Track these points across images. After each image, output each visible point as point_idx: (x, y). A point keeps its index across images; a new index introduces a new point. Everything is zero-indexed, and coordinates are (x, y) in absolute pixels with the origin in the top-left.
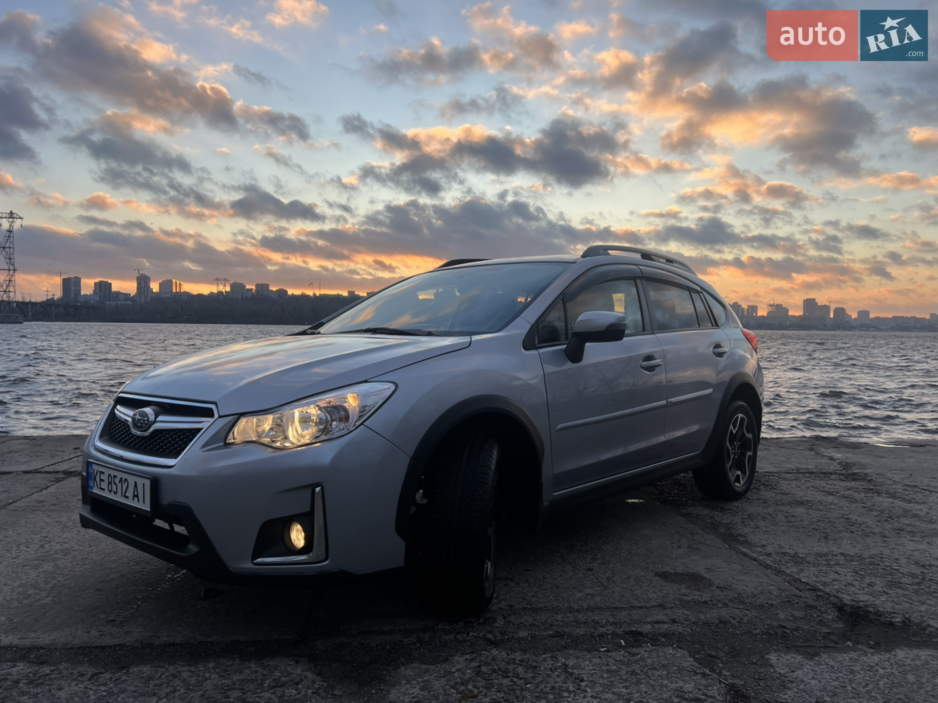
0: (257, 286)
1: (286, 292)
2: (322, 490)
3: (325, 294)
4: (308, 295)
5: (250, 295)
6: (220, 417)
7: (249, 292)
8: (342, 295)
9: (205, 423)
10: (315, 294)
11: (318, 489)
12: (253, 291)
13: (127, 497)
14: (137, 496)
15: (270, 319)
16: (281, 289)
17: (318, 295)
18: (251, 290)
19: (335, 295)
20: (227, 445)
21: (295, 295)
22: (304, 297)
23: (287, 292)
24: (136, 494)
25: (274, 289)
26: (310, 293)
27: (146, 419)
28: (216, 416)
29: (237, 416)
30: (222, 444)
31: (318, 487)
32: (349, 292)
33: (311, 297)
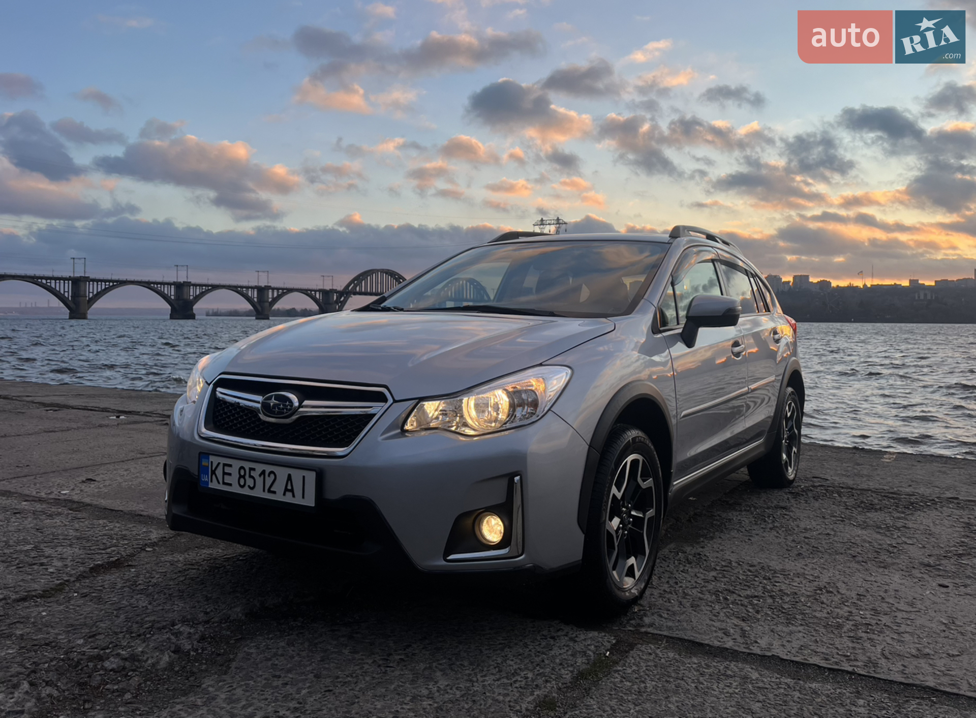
0: (795, 277)
1: (829, 283)
2: (521, 478)
3: (878, 285)
4: (857, 287)
5: (786, 289)
6: (395, 401)
7: (786, 286)
8: (901, 285)
9: (376, 408)
10: (865, 285)
11: (517, 478)
12: (791, 284)
13: (274, 492)
14: (292, 491)
15: (808, 316)
16: (824, 280)
17: (869, 286)
18: (789, 282)
19: (891, 285)
20: (404, 432)
21: (841, 287)
22: (851, 288)
23: (831, 283)
24: (289, 487)
25: (813, 280)
26: (859, 283)
27: (288, 403)
28: (390, 401)
29: (417, 401)
30: (399, 431)
31: (517, 476)
32: (911, 281)
33: (861, 288)
